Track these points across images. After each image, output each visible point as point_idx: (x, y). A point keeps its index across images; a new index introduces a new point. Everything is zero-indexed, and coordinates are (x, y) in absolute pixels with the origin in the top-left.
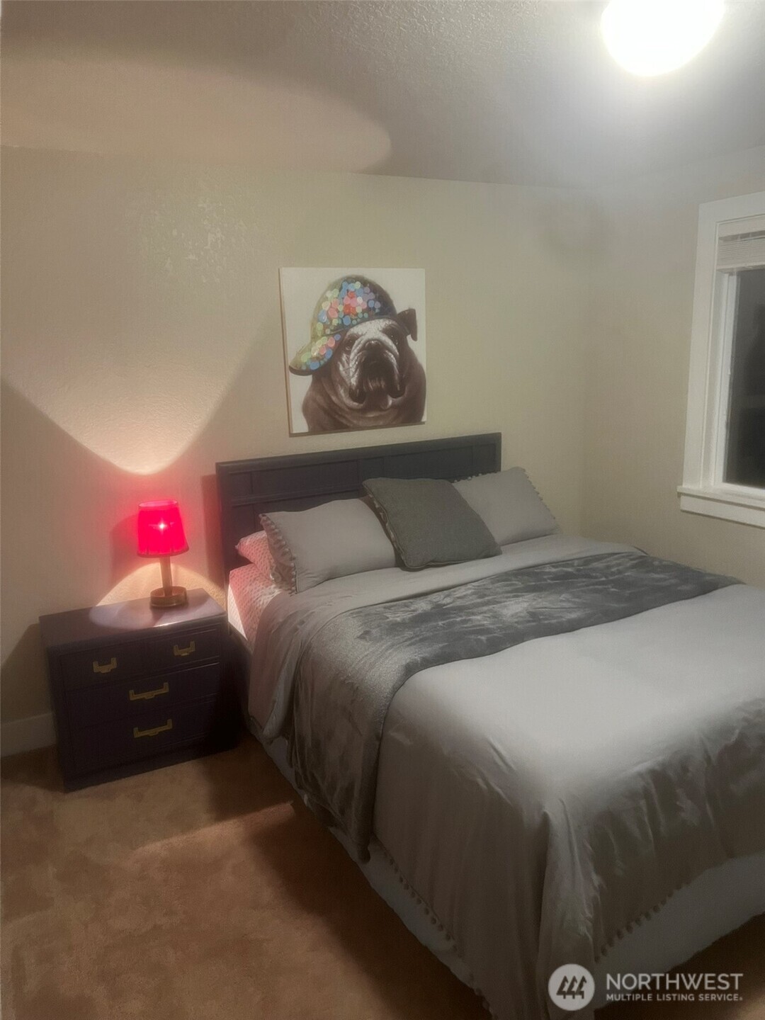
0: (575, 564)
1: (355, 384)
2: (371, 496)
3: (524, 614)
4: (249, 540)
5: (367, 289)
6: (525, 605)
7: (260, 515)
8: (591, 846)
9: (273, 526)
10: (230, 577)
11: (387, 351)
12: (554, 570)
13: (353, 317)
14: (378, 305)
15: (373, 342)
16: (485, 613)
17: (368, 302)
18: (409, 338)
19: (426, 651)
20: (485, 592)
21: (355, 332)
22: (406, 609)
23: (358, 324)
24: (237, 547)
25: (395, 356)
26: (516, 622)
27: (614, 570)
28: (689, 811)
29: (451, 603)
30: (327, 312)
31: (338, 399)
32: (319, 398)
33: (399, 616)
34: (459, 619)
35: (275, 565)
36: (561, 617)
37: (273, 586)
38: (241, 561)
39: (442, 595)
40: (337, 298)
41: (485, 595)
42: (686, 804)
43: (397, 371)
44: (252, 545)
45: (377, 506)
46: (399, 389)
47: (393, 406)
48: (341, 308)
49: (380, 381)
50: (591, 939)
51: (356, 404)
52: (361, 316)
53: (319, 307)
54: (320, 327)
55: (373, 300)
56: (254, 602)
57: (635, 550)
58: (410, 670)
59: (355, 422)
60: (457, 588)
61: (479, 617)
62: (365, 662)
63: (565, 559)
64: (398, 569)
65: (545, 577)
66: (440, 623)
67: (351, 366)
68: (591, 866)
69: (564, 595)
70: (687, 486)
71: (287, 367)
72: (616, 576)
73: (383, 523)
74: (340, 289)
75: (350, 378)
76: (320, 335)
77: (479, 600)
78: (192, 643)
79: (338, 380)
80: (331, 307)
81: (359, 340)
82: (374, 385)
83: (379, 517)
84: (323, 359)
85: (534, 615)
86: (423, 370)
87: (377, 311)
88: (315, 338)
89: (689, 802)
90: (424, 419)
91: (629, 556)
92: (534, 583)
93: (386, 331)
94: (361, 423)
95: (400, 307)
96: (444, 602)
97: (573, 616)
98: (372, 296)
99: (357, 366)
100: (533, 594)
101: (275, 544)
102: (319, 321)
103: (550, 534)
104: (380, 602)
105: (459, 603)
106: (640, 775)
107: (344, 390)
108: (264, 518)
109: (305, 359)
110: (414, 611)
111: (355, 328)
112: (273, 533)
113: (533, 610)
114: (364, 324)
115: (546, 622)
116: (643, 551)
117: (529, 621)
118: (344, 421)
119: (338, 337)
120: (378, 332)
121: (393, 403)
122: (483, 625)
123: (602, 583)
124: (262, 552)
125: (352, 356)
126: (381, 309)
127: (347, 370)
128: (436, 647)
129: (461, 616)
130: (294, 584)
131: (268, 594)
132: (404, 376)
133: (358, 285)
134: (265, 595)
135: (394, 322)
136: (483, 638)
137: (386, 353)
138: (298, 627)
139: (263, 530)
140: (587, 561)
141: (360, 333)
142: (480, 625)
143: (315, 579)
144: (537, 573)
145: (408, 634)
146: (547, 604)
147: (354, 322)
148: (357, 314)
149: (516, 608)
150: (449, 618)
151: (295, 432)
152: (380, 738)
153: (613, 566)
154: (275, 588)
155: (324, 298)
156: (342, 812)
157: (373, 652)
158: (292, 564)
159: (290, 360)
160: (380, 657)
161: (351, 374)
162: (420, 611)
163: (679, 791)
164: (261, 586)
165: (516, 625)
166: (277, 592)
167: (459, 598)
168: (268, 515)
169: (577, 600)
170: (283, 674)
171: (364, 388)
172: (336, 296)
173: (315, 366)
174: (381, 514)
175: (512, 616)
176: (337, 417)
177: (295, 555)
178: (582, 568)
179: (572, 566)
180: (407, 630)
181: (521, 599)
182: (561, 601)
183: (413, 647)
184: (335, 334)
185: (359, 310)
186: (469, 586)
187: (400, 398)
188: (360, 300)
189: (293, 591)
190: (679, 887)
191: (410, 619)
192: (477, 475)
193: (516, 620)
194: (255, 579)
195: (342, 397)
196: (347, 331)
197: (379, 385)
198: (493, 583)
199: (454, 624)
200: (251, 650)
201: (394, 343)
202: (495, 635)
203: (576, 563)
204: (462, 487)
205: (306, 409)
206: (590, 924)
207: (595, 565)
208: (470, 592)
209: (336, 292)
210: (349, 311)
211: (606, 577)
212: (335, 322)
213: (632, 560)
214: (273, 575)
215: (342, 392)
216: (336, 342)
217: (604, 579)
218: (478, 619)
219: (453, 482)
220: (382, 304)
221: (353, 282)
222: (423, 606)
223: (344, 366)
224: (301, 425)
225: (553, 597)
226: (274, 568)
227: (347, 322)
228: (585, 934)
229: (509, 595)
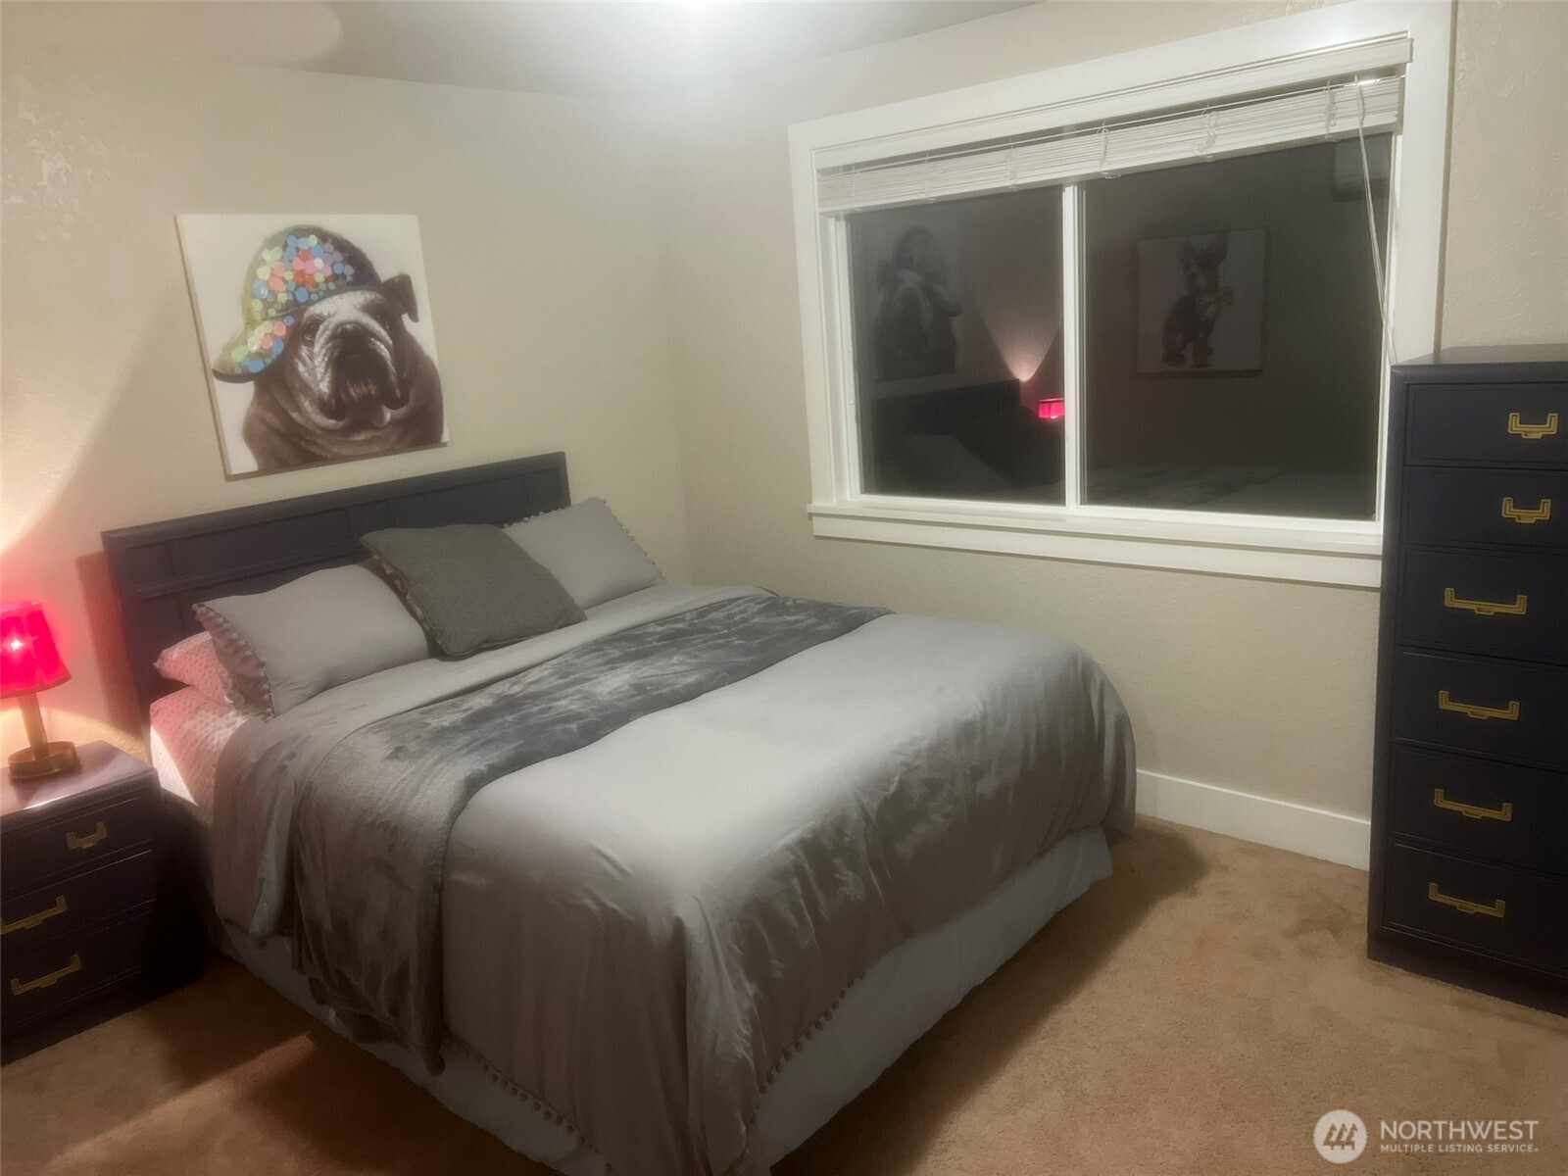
0: (688, 618)
1: (327, 391)
2: (376, 557)
3: (626, 687)
4: (177, 651)
5: (329, 247)
6: (626, 677)
7: (195, 606)
8: (739, 947)
9: (220, 620)
10: (152, 714)
11: (372, 339)
12: (659, 629)
13: (312, 289)
14: (349, 270)
15: (348, 326)
16: (572, 695)
17: (332, 266)
18: (405, 318)
19: (494, 756)
20: (567, 669)
21: (318, 312)
22: (455, 709)
23: (321, 299)
24: (157, 665)
25: (387, 346)
26: (616, 700)
27: (737, 618)
28: (851, 885)
29: (521, 692)
30: (268, 281)
31: (304, 416)
32: (269, 416)
33: (448, 719)
34: (536, 709)
35: (230, 681)
36: (674, 684)
37: (233, 713)
38: (168, 686)
39: (506, 684)
40: (280, 261)
41: (568, 674)
42: (848, 876)
43: (393, 368)
44: (182, 657)
45: (389, 571)
46: (399, 395)
47: (394, 422)
48: (289, 276)
49: (367, 384)
50: (752, 1063)
51: (332, 422)
52: (323, 287)
53: (252, 276)
54: (257, 306)
55: (341, 262)
56: (202, 743)
57: (764, 592)
58: (473, 785)
59: (335, 450)
60: (526, 673)
61: (563, 702)
62: (403, 790)
63: (672, 614)
64: (435, 660)
65: (650, 639)
66: (510, 718)
67: (316, 363)
68: (742, 974)
69: (675, 658)
70: (818, 504)
71: (210, 373)
72: (742, 626)
73: (402, 595)
74: (285, 247)
75: (317, 383)
76: (258, 317)
77: (561, 681)
78: (101, 825)
79: (298, 387)
80: (272, 275)
81: (325, 323)
82: (359, 391)
83: (394, 587)
84: (269, 356)
85: (639, 688)
86: (433, 366)
87: (349, 279)
88: (251, 323)
89: (850, 873)
90: (445, 437)
91: (754, 600)
92: (634, 649)
93: (370, 309)
94: (344, 451)
95: (385, 271)
96: (512, 692)
97: (691, 679)
98: (338, 256)
99: (328, 364)
100: (636, 662)
101: (227, 647)
102: (254, 296)
103: (652, 585)
104: (412, 707)
105: (533, 689)
106: (788, 848)
107: (310, 402)
108: (203, 609)
109: (238, 356)
110: (466, 710)
111: (317, 305)
112: (221, 630)
113: (636, 682)
114: (330, 300)
115: (656, 693)
116: (771, 592)
117: (633, 696)
118: (317, 451)
119: (290, 320)
120: (356, 311)
121: (392, 418)
122: (571, 710)
123: (727, 636)
124: (204, 664)
125: (317, 348)
126: (354, 276)
127: (312, 371)
128: (507, 750)
129: (537, 705)
130: (269, 703)
131: (224, 727)
132: (405, 376)
133: (313, 240)
134: (220, 728)
135: (379, 296)
136: (573, 726)
137: (371, 342)
138: (287, 763)
139: (203, 630)
140: (703, 612)
141: (326, 314)
142: (568, 711)
143: (304, 691)
144: (637, 636)
145: (463, 739)
146: (654, 672)
147: (314, 297)
148: (316, 285)
149: (613, 683)
150: (519, 711)
151: (235, 472)
152: (439, 888)
153: (735, 615)
154: (236, 715)
155: (258, 261)
156: (395, 1011)
157: (414, 773)
158: (262, 674)
159: (214, 357)
160: (425, 777)
161: (319, 376)
162: (477, 708)
163: (837, 861)
164: (212, 718)
165: (616, 703)
166: (240, 721)
167: (533, 683)
168: (209, 604)
169: (694, 661)
170: (272, 836)
171: (343, 396)
172: (279, 257)
173: (257, 367)
174: (398, 584)
175: (610, 693)
176: (303, 444)
177: (264, 659)
178: (696, 621)
179: (683, 620)
180: (460, 734)
181: (619, 671)
182: (673, 665)
183: (473, 756)
184: (283, 317)
185: (320, 278)
186: (544, 666)
187: (405, 408)
188: (319, 263)
189: (269, 715)
190: (850, 984)
191: (463, 720)
192: (537, 514)
193: (616, 697)
194: (198, 708)
195: (307, 412)
196: (304, 311)
197: (366, 392)
198: (578, 657)
199: (529, 716)
200: (207, 819)
201: (383, 326)
202: (590, 719)
203: (688, 616)
204: (517, 532)
205: (251, 436)
206: (748, 1044)
207: (713, 615)
208: (546, 673)
209: (277, 252)
210: (302, 279)
211: (729, 629)
212: (283, 298)
213: (760, 603)
214: (230, 696)
215: (306, 404)
216: (288, 328)
217: (726, 631)
218: (564, 704)
219: (503, 527)
220: (356, 268)
221: (304, 236)
222: (480, 701)
223: (305, 364)
224: (243, 459)
225: (662, 663)
226: (230, 686)
227: (302, 296)
228: (744, 1057)
229: (603, 668)
